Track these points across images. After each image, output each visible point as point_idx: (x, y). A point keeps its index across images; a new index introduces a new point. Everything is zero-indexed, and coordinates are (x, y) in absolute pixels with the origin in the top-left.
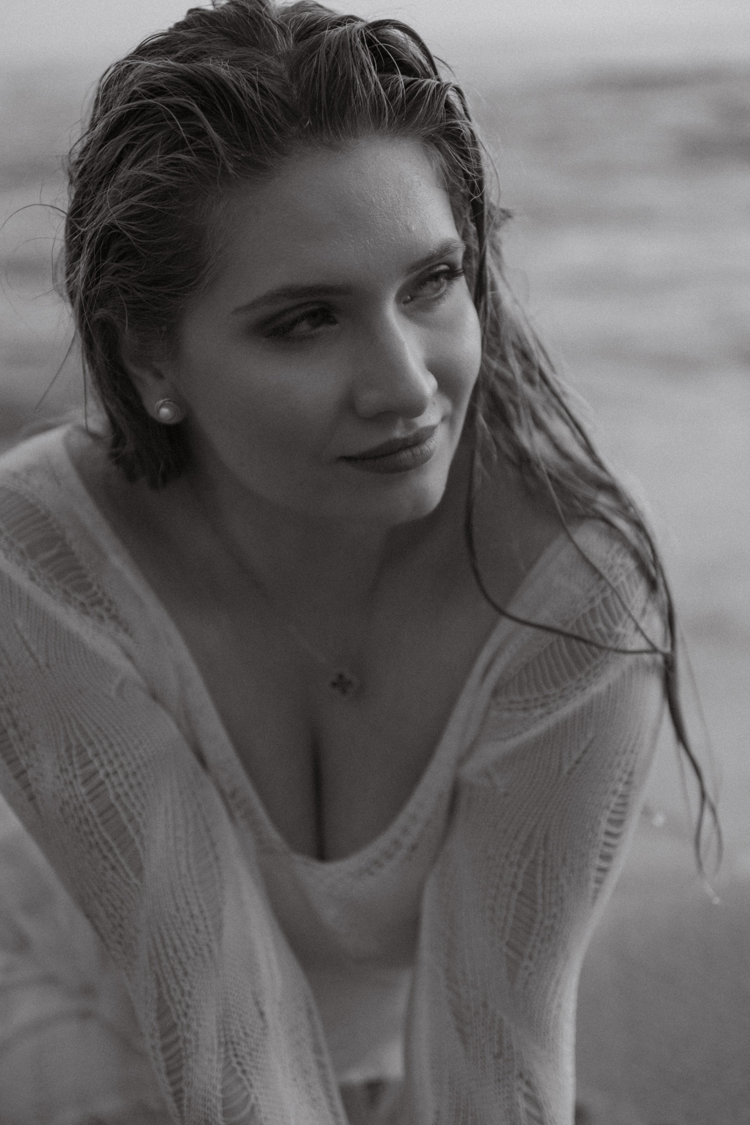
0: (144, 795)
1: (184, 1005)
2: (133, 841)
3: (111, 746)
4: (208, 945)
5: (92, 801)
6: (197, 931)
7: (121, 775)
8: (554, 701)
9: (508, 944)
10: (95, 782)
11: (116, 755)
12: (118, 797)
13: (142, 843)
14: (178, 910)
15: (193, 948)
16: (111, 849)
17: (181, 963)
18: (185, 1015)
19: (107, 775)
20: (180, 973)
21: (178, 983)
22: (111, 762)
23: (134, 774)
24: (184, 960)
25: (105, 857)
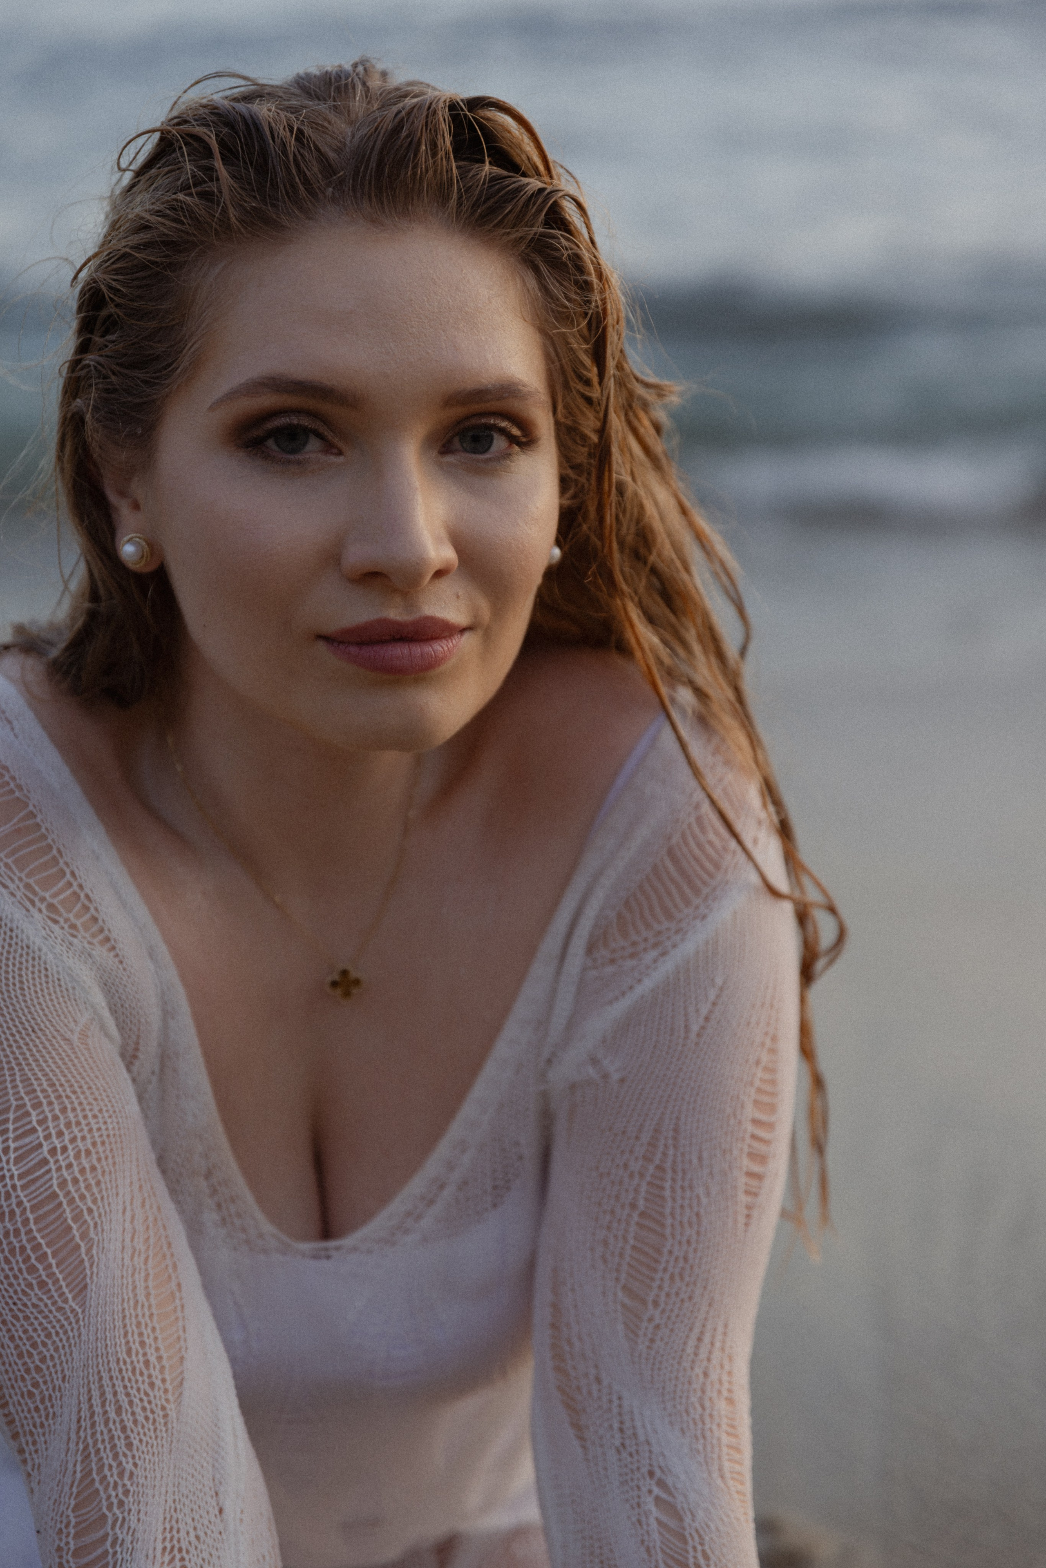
0: (98, 1183)
1: (120, 1490)
2: (78, 1247)
3: (64, 1110)
4: (163, 1408)
5: (24, 1187)
6: (152, 1385)
7: (71, 1153)
8: (669, 938)
9: (625, 1288)
10: (34, 1158)
11: (68, 1125)
12: (63, 1184)
13: (89, 1251)
14: (129, 1352)
15: (144, 1409)
16: (43, 1258)
17: (124, 1429)
18: (121, 1504)
19: (53, 1151)
20: (121, 1444)
21: (116, 1456)
22: (60, 1134)
23: (88, 1153)
24: (130, 1425)
25: (32, 1269)
